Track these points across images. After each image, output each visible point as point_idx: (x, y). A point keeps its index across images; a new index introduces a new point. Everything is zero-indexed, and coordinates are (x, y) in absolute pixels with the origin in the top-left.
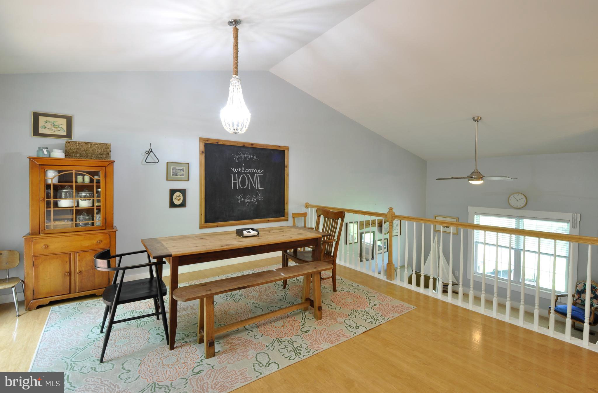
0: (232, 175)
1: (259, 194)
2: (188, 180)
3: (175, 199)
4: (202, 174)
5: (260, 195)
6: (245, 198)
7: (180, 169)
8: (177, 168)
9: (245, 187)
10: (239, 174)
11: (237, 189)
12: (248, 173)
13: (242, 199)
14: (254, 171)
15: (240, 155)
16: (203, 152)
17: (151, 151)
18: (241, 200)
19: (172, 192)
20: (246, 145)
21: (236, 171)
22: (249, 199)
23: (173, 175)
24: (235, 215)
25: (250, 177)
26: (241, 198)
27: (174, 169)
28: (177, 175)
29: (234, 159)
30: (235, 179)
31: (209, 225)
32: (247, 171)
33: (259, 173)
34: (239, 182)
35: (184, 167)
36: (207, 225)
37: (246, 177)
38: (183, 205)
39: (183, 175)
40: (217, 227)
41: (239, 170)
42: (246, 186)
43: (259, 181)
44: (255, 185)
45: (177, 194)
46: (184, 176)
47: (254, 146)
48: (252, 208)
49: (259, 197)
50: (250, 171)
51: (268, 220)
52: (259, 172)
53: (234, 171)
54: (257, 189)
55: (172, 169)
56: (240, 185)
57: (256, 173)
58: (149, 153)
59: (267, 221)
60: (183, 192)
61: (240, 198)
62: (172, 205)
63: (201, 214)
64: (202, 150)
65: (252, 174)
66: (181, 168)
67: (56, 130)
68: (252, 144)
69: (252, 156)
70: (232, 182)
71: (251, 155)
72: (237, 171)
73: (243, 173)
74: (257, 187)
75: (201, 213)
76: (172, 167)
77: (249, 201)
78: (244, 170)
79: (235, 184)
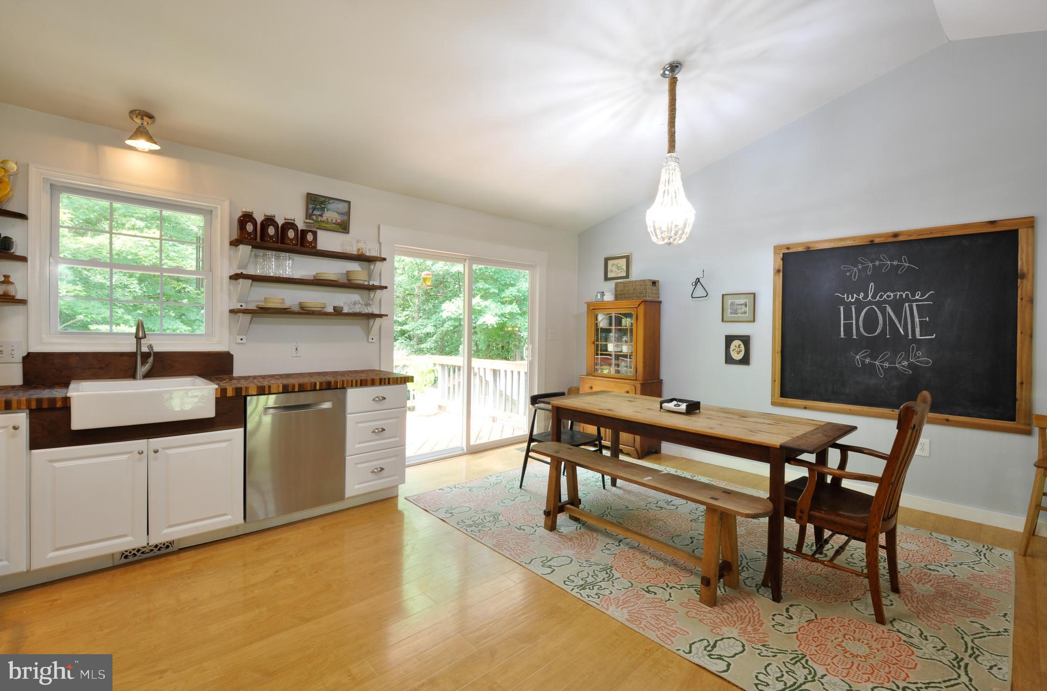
0: (842, 308)
1: (917, 351)
2: (754, 321)
3: (733, 351)
4: (777, 309)
5: (920, 353)
6: (874, 358)
7: (741, 303)
8: (737, 301)
9: (876, 334)
10: (860, 305)
11: (855, 337)
12: (885, 302)
13: (867, 361)
14: (901, 296)
15: (863, 264)
16: (778, 271)
17: (699, 281)
18: (863, 362)
19: (729, 339)
20: (877, 240)
21: (852, 298)
22: (885, 360)
23: (731, 313)
24: (847, 391)
25: (889, 309)
26: (865, 357)
27: (732, 304)
28: (737, 314)
29: (848, 274)
30: (848, 316)
31: (788, 402)
32: (881, 297)
33: (917, 301)
34: (858, 323)
35: (748, 300)
36: (785, 402)
37: (878, 312)
38: (746, 360)
39: (746, 312)
40: (805, 408)
41: (861, 297)
42: (878, 331)
43: (917, 320)
44: (905, 329)
45: (736, 343)
46: (747, 315)
47: (901, 238)
48: (896, 383)
49: (919, 357)
50: (889, 296)
51: (947, 420)
52: (917, 297)
53: (848, 299)
54: (910, 337)
55: (729, 304)
56: (862, 329)
57: (907, 299)
58: (696, 284)
59: (944, 419)
60: (746, 341)
61: (862, 357)
62: (729, 360)
63: (773, 380)
64: (777, 268)
65: (897, 305)
66: (742, 301)
67: (619, 271)
68: (896, 235)
69: (895, 263)
70: (842, 322)
71: (892, 260)
72: (853, 300)
73: (870, 303)
74: (910, 333)
75: (773, 377)
76: (730, 301)
77: (886, 365)
78: (874, 296)
79: (848, 327)
